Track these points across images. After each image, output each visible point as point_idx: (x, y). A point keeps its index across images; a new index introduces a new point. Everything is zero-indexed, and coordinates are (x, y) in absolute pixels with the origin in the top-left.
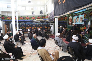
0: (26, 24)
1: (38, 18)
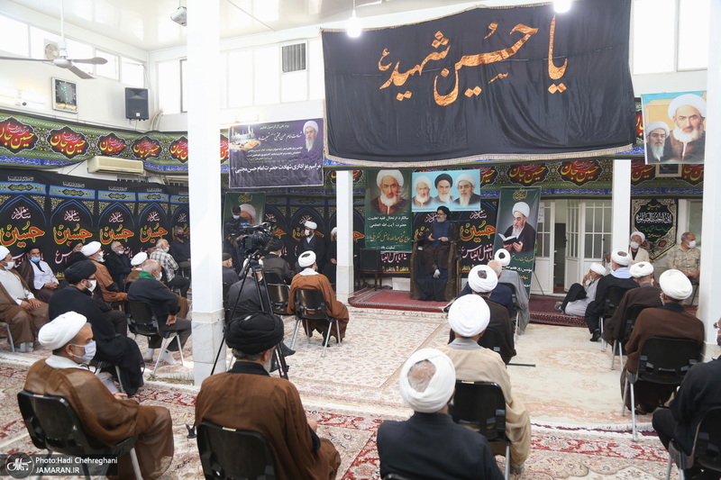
1: (110, 146)
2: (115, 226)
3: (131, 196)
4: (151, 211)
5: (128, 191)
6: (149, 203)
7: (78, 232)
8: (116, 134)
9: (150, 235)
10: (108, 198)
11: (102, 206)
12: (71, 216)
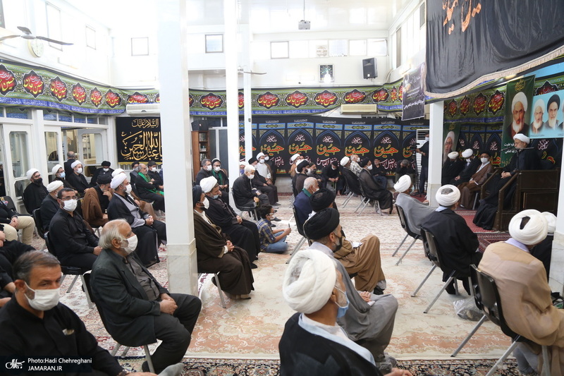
0: (286, 129)
1: (352, 97)
2: (357, 145)
3: (369, 127)
4: (385, 136)
5: (366, 124)
6: (383, 131)
7: (331, 148)
8: (358, 89)
9: (383, 152)
10: (352, 129)
11: (347, 134)
12: (327, 140)
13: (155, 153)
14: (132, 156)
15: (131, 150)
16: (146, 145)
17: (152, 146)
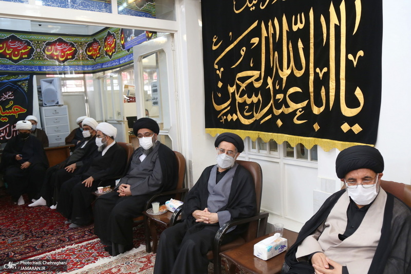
13: (296, 98)
14: (232, 111)
15: (231, 90)
16: (269, 71)
17: (285, 74)
